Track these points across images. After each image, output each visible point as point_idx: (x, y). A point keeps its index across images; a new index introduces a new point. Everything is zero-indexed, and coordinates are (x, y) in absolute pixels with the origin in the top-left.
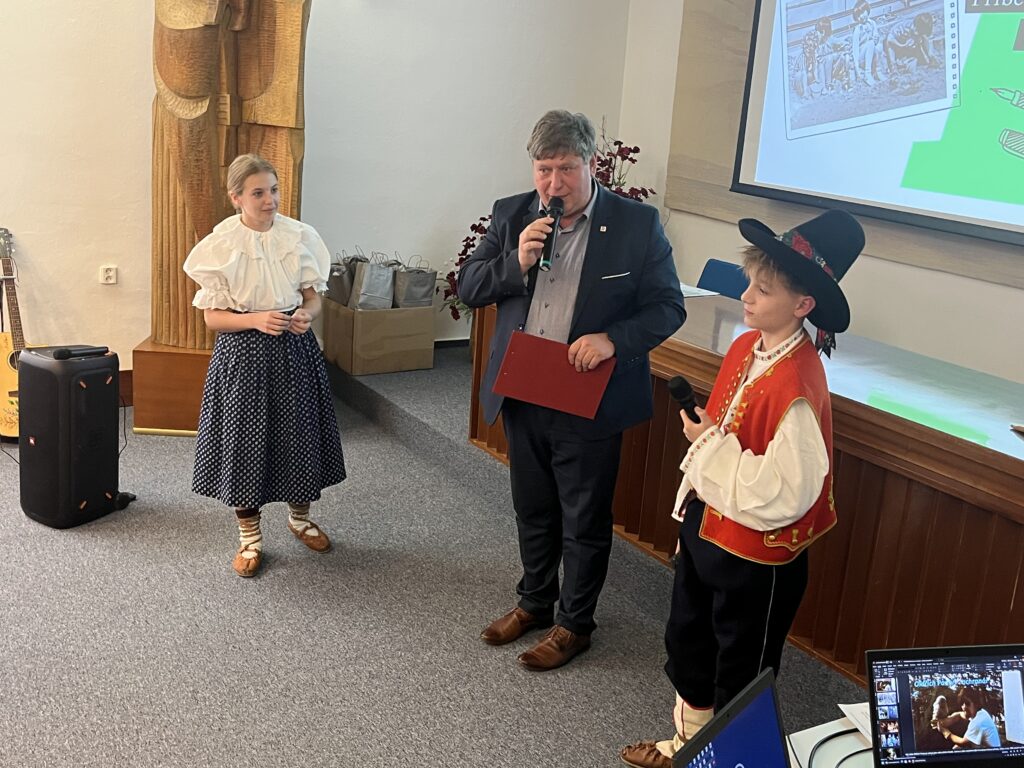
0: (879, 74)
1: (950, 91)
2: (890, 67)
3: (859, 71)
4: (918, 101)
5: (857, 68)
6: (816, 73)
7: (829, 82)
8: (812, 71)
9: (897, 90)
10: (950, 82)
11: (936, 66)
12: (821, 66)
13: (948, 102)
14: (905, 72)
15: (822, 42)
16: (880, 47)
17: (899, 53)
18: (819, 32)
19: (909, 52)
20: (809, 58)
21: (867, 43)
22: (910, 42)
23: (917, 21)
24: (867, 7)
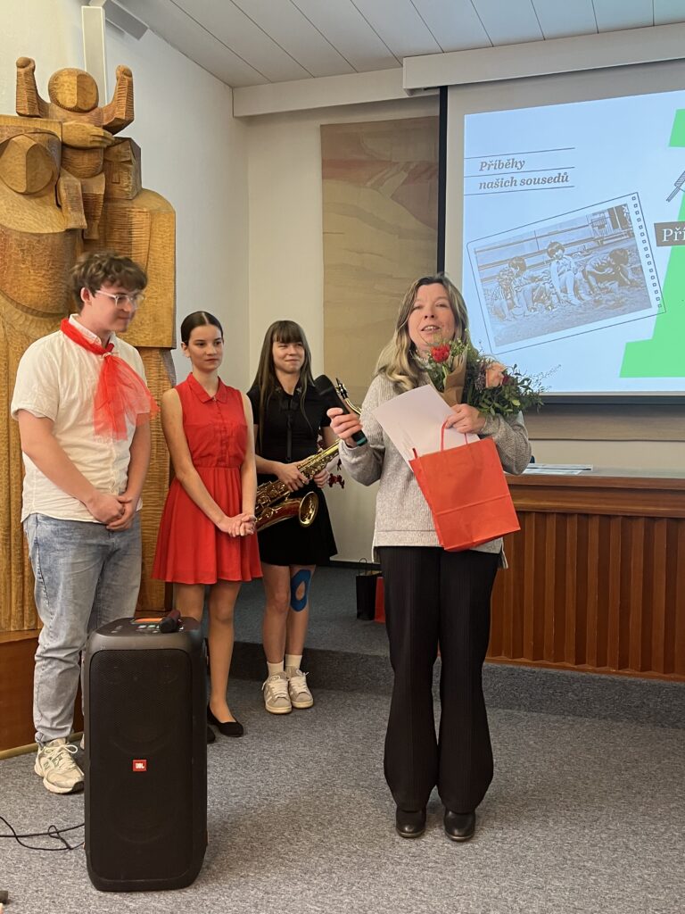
0: (583, 295)
1: (654, 303)
2: (592, 289)
3: (562, 295)
4: (624, 312)
5: (559, 293)
6: (515, 300)
7: (531, 305)
8: (511, 298)
9: (603, 306)
10: (652, 296)
11: (638, 285)
12: (521, 294)
13: (654, 310)
14: (607, 292)
15: (518, 276)
16: (579, 275)
17: (599, 279)
18: (513, 269)
19: (609, 278)
20: (507, 290)
21: (567, 273)
22: (609, 270)
23: (612, 255)
24: (561, 248)
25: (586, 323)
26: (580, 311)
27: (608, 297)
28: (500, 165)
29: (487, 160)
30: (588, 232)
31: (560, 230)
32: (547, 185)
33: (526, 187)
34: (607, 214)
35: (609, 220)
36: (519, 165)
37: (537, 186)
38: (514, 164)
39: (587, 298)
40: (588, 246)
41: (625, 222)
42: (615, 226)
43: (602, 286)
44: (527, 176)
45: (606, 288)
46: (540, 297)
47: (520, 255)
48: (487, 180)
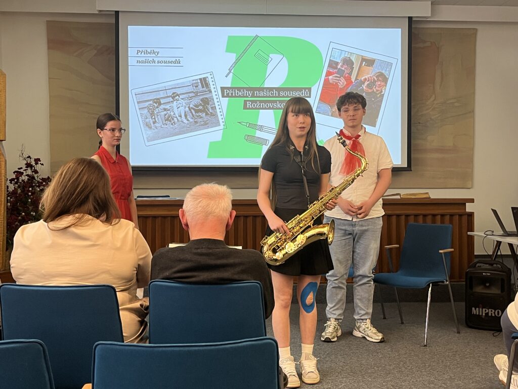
0: (189, 119)
1: (222, 124)
2: (193, 116)
3: (179, 118)
4: (208, 127)
5: (178, 117)
7: (164, 123)
8: (155, 118)
9: (198, 124)
10: (221, 121)
11: (214, 115)
12: (159, 117)
13: (222, 127)
14: (201, 118)
15: (157, 107)
16: (187, 109)
17: (197, 111)
18: (155, 104)
19: (200, 111)
20: (152, 114)
21: (181, 108)
22: (201, 107)
23: (202, 100)
24: (178, 95)
25: (191, 132)
26: (188, 126)
27: (201, 120)
28: (147, 52)
29: (141, 49)
30: (191, 89)
31: (177, 87)
32: (170, 64)
33: (160, 64)
34: (199, 81)
35: (200, 84)
36: (156, 53)
37: (165, 65)
38: (154, 53)
39: (191, 120)
40: (191, 95)
41: (207, 85)
42: (203, 87)
43: (198, 115)
44: (160, 59)
45: (200, 116)
46: (169, 119)
47: (158, 97)
48: (140, 59)
